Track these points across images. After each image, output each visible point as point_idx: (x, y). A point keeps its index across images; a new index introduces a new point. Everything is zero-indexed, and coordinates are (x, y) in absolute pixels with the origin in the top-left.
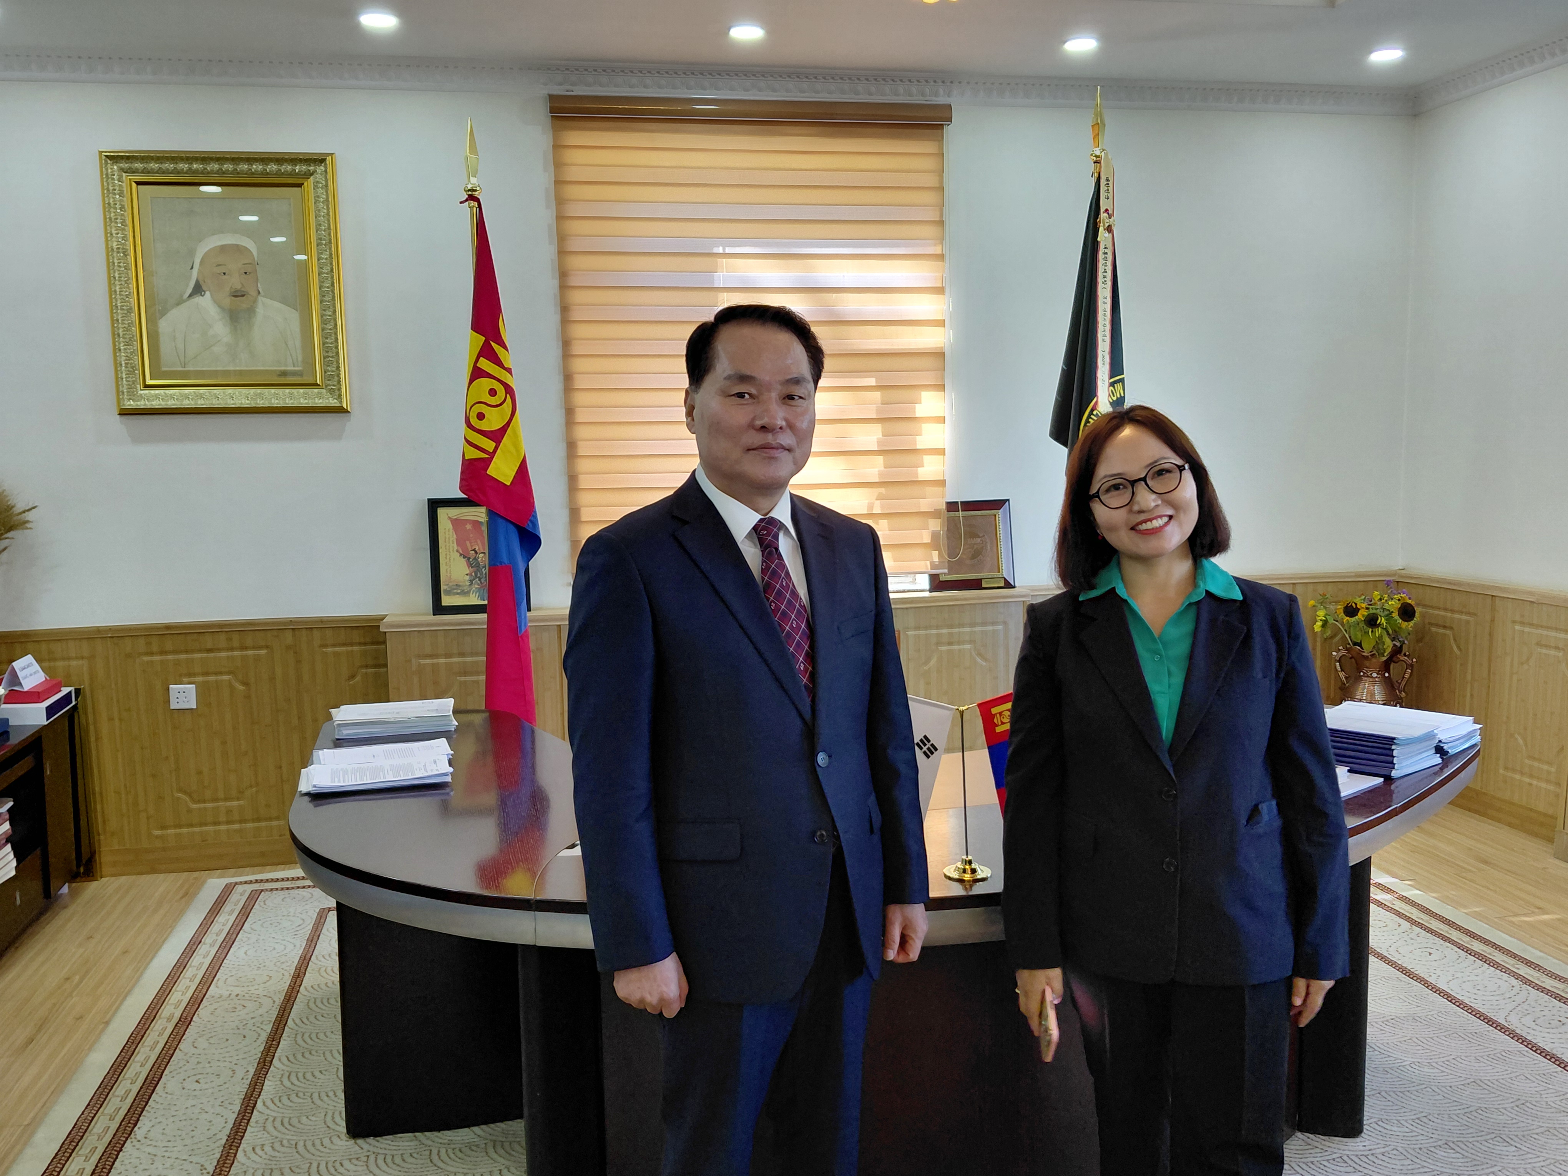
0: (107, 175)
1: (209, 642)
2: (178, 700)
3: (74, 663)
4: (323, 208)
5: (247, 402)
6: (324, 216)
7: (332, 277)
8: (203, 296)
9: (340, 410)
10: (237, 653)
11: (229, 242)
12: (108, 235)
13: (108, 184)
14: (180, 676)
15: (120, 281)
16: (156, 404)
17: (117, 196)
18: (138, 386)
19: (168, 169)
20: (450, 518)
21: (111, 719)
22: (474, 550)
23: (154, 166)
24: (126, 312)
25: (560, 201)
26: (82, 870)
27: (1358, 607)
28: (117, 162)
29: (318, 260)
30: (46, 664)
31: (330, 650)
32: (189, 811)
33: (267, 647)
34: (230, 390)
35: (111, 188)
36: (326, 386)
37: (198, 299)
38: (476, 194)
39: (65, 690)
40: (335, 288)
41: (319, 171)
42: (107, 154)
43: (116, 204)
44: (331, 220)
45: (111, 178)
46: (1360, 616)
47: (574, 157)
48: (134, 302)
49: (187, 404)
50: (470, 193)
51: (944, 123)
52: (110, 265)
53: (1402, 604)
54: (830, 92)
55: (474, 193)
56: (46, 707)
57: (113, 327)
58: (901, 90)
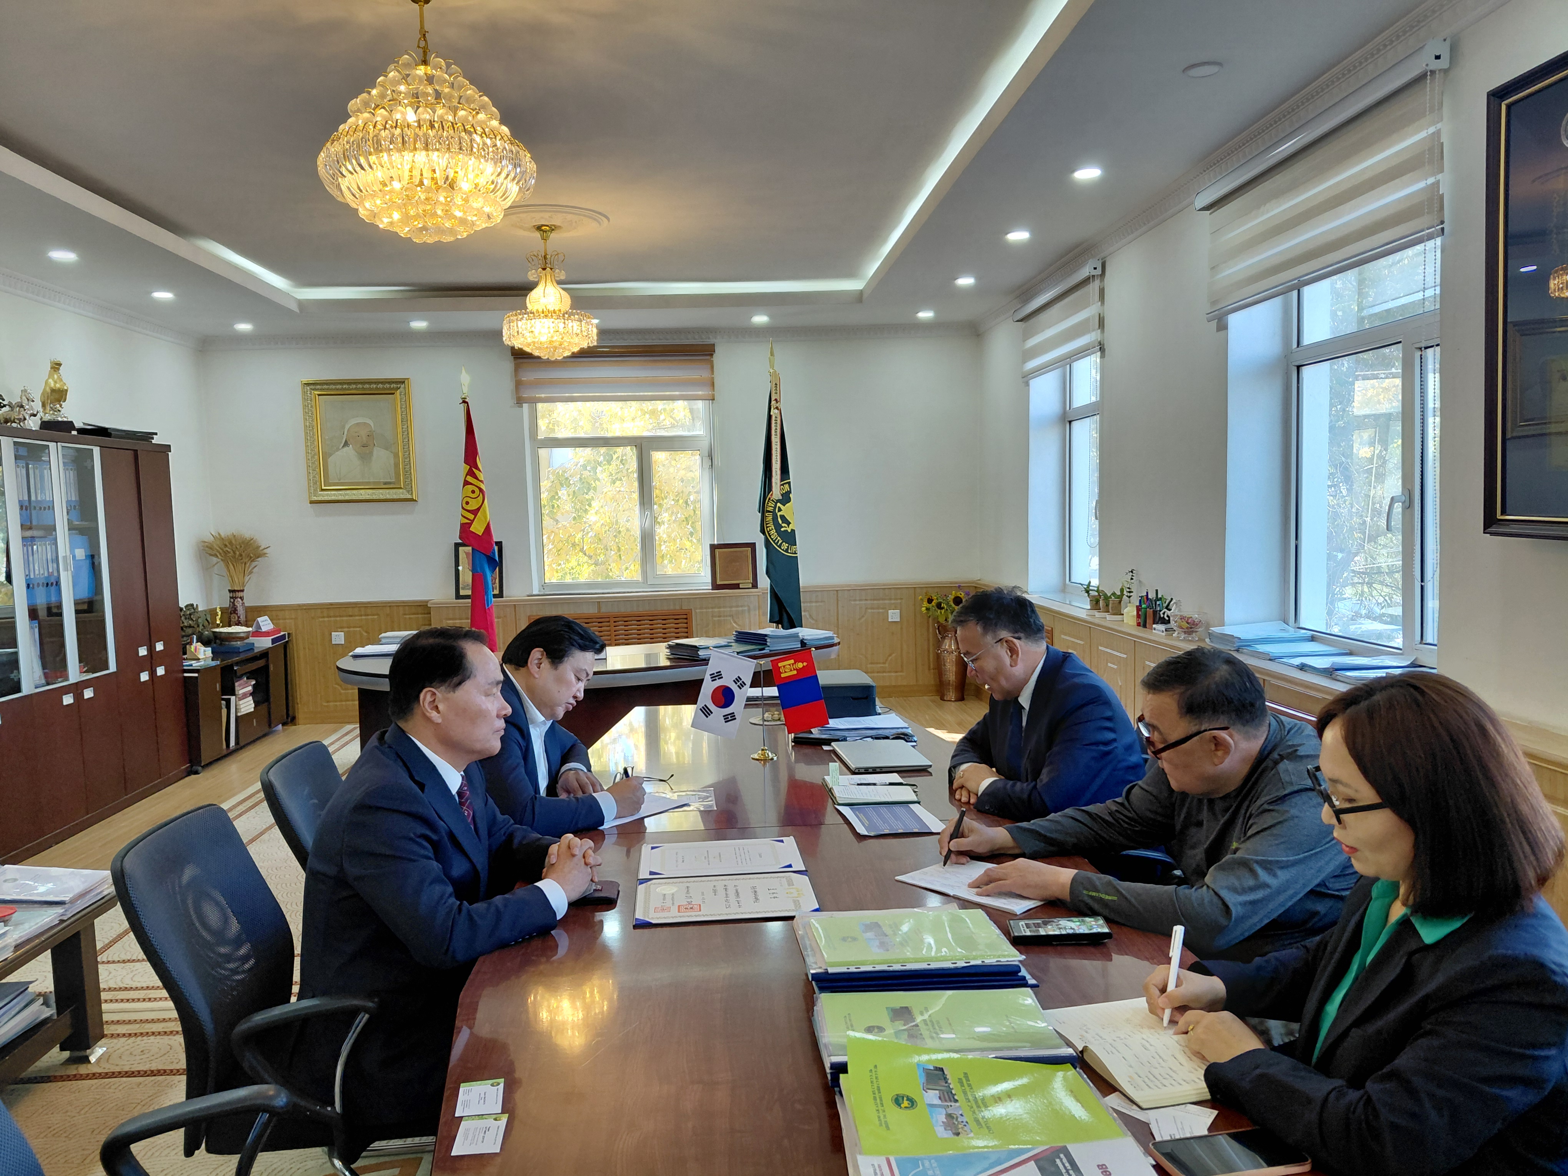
0: (305, 391)
1: (350, 612)
2: (336, 640)
3: (288, 621)
4: (404, 404)
5: (369, 496)
6: (405, 408)
7: (408, 437)
9: (412, 500)
10: (363, 617)
12: (305, 419)
13: (305, 396)
14: (337, 628)
15: (310, 440)
16: (326, 498)
17: (309, 401)
18: (318, 490)
19: (332, 388)
20: (465, 552)
21: (304, 648)
23: (326, 387)
24: (313, 455)
26: (289, 720)
27: (934, 598)
28: (309, 386)
29: (402, 429)
30: (275, 622)
31: (407, 616)
32: (341, 694)
33: (377, 615)
35: (307, 398)
36: (406, 489)
37: (346, 448)
38: (467, 400)
39: (282, 633)
40: (410, 442)
41: (402, 387)
42: (305, 382)
43: (309, 405)
44: (408, 410)
45: (307, 393)
46: (934, 603)
47: (525, 375)
48: (316, 450)
49: (341, 498)
50: (463, 399)
51: (712, 353)
52: (306, 433)
53: (955, 597)
54: (653, 340)
55: (465, 399)
56: (271, 640)
57: (307, 462)
58: (690, 337)
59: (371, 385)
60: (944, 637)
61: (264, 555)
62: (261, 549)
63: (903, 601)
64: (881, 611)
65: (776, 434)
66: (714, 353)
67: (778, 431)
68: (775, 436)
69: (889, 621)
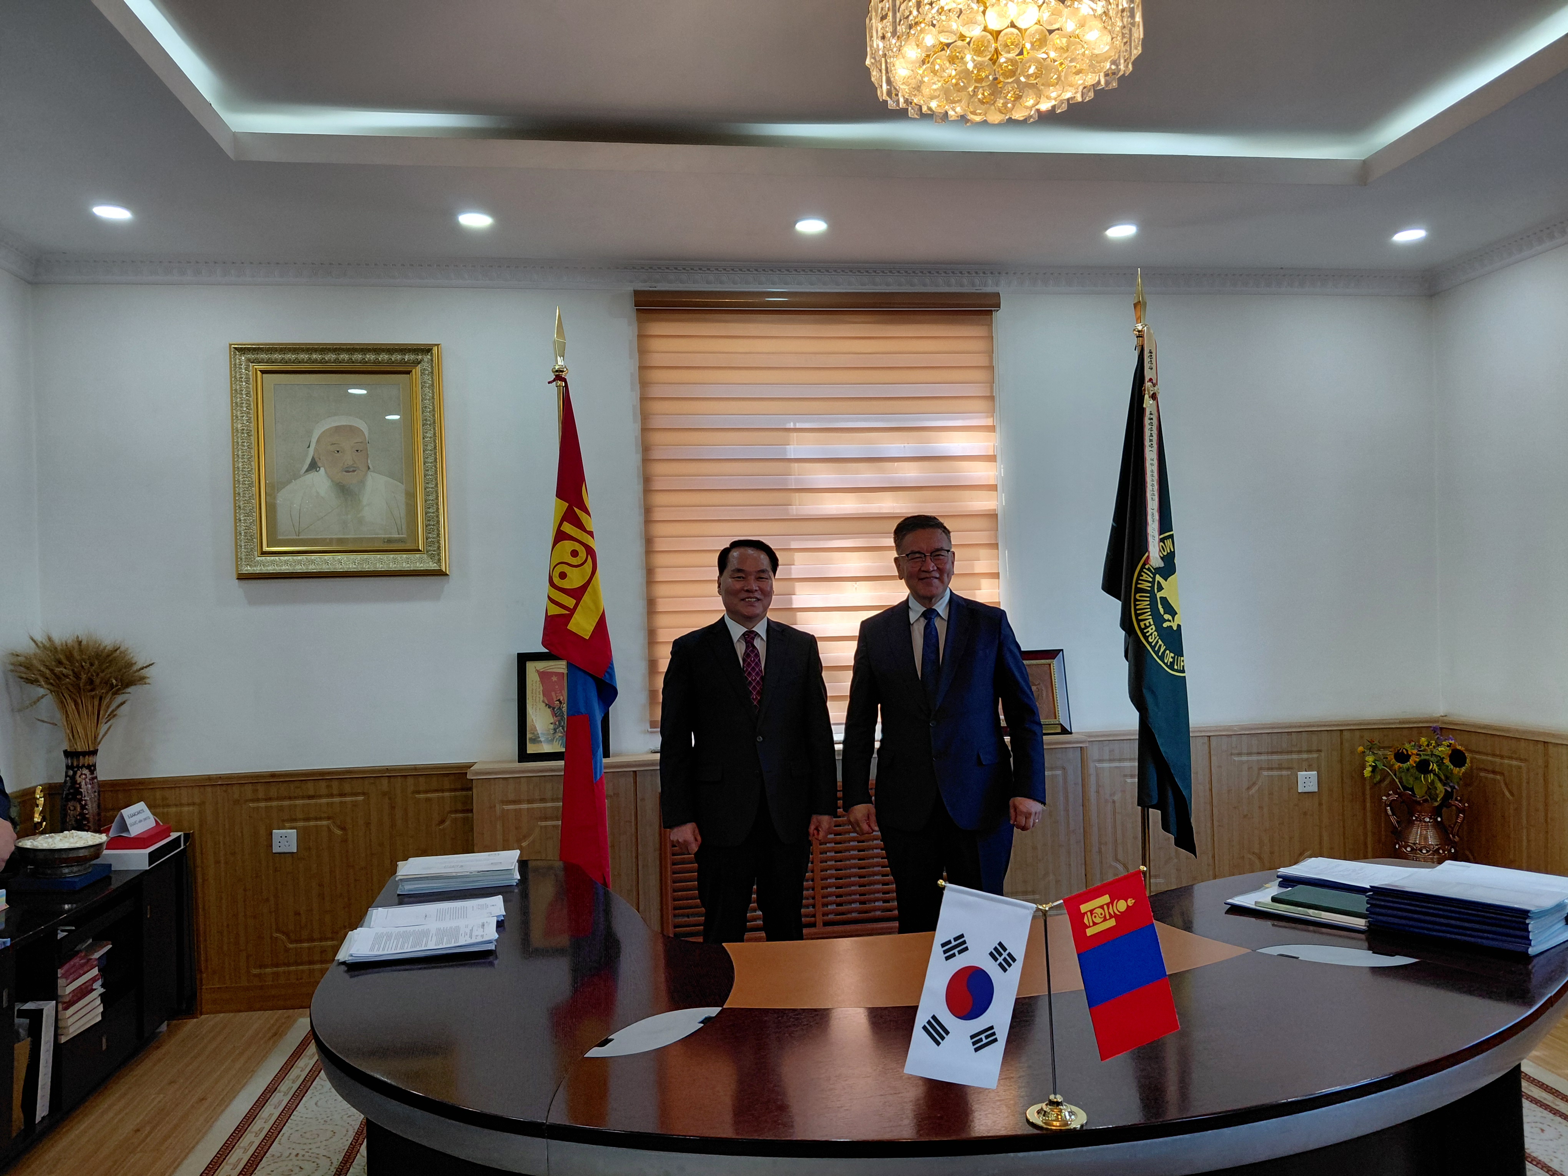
0: (235, 364)
1: (310, 789)
2: (280, 844)
3: (186, 809)
4: (428, 391)
5: (354, 566)
6: (429, 400)
7: (435, 454)
8: (317, 472)
9: (439, 573)
10: (336, 800)
12: (234, 418)
13: (236, 373)
14: (283, 821)
15: (243, 458)
16: (271, 569)
17: (244, 384)
18: (256, 553)
19: (290, 360)
20: (538, 671)
21: (217, 862)
22: (559, 700)
23: (277, 356)
24: (247, 486)
25: (644, 384)
26: (183, 1007)
27: (1410, 753)
28: (244, 354)
29: (423, 439)
30: (158, 810)
31: (422, 796)
32: (287, 950)
33: (364, 794)
34: (339, 556)
35: (238, 376)
36: (427, 552)
38: (563, 375)
39: (174, 835)
40: (438, 463)
41: (426, 360)
42: (236, 346)
43: (243, 391)
44: (435, 403)
45: (239, 367)
46: (1412, 762)
47: (656, 345)
48: (255, 477)
49: (299, 568)
50: (557, 373)
51: (993, 309)
52: (235, 445)
53: (1453, 750)
54: (888, 284)
55: (561, 373)
56: (149, 853)
57: (235, 500)
58: (953, 281)
59: (365, 354)
60: (1411, 823)
61: (142, 680)
62: (135, 668)
63: (1323, 754)
64: (1284, 773)
65: (1152, 444)
66: (998, 310)
67: (1155, 438)
68: (1150, 449)
69: (1299, 791)
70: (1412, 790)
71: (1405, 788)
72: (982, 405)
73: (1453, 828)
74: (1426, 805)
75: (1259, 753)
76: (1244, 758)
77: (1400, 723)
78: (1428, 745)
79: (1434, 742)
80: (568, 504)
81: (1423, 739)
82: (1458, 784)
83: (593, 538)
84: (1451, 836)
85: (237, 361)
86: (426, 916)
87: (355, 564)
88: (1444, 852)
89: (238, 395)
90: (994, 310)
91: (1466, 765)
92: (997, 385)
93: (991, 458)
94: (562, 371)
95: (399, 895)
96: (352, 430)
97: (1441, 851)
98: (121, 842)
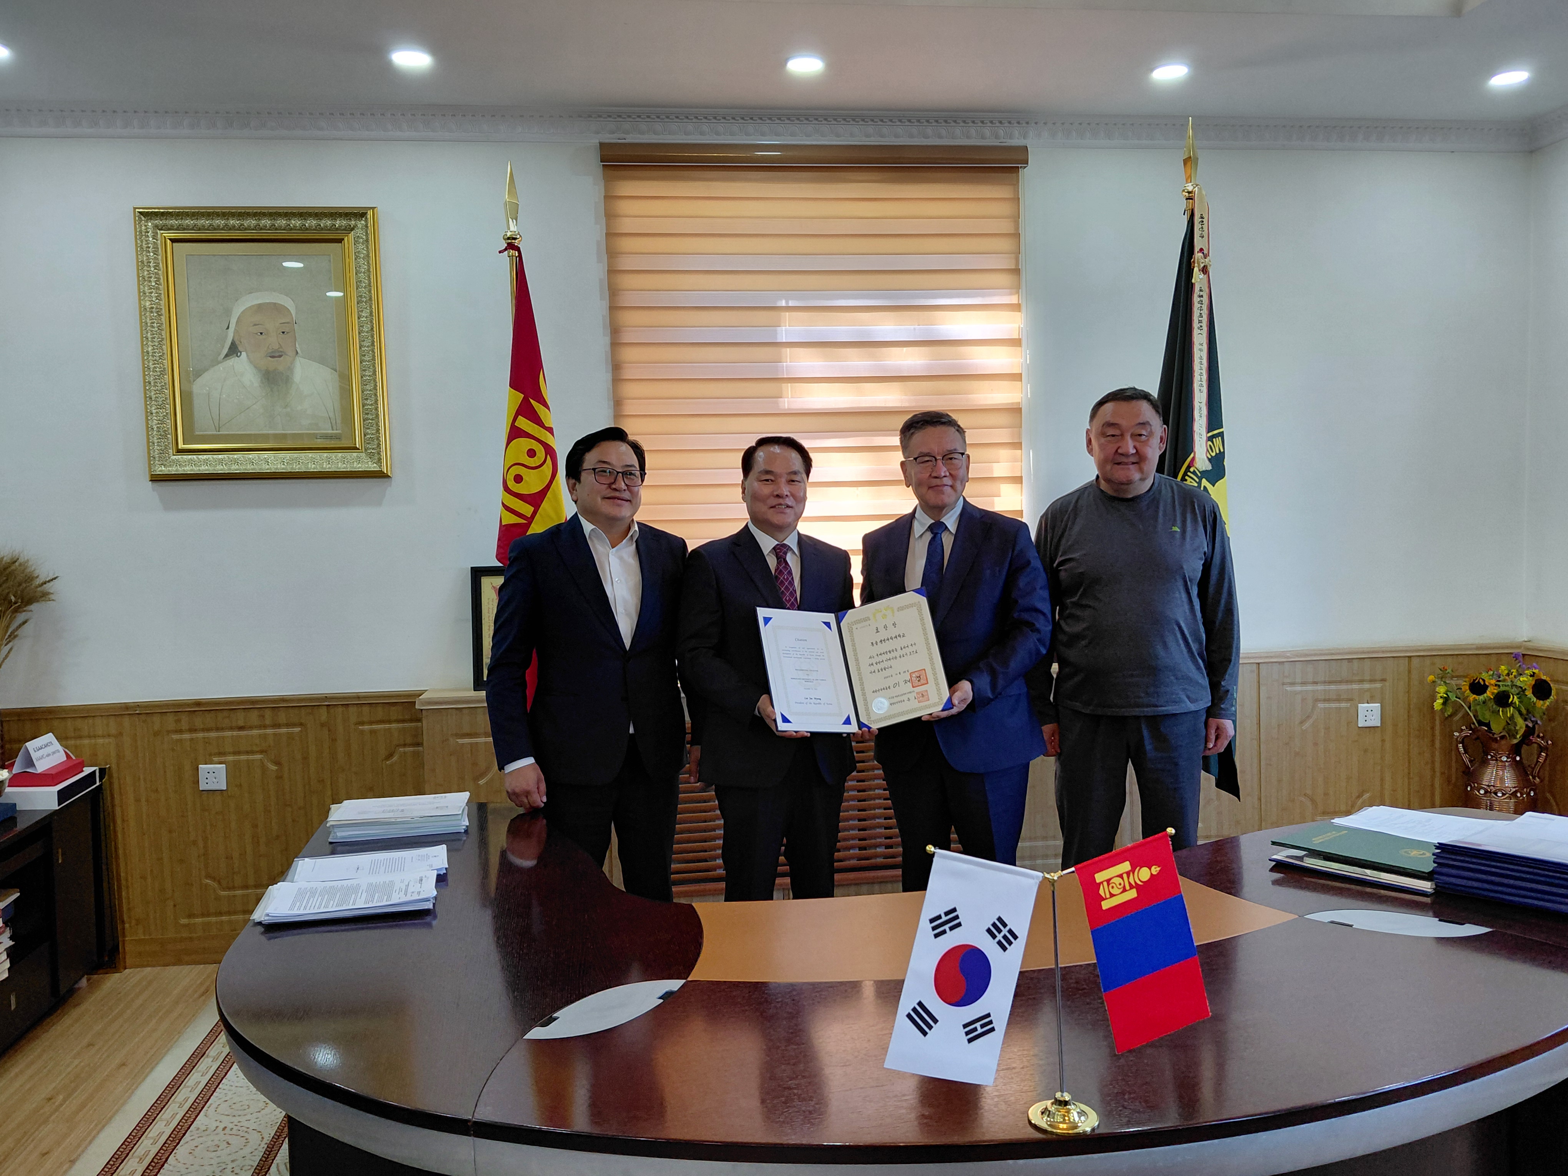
0: (141, 232)
1: (240, 719)
2: (207, 781)
3: (100, 741)
4: (364, 264)
5: (283, 466)
6: (364, 273)
7: (372, 336)
8: (238, 357)
9: (380, 475)
10: (269, 731)
11: (268, 301)
12: (142, 294)
13: (142, 242)
14: (210, 755)
15: (153, 342)
16: (188, 469)
17: (152, 254)
18: (171, 451)
19: (204, 226)
21: (138, 800)
23: (188, 222)
24: (159, 374)
25: (612, 254)
26: (104, 961)
27: (1487, 684)
28: (151, 219)
29: (359, 318)
30: (72, 742)
31: (366, 727)
32: (218, 898)
33: (301, 724)
34: (266, 455)
35: (145, 246)
36: (366, 450)
37: (233, 361)
38: (516, 243)
39: (87, 770)
40: (376, 347)
41: (360, 226)
42: (141, 210)
43: (150, 262)
44: (372, 277)
45: (145, 235)
46: (1489, 694)
47: (625, 207)
48: (167, 363)
49: (221, 469)
50: (510, 241)
51: (1020, 165)
52: (143, 326)
53: (1536, 680)
54: (896, 136)
55: (513, 241)
56: (59, 792)
57: (145, 390)
58: (973, 131)
59: (290, 220)
60: (1485, 763)
61: (45, 596)
62: (38, 582)
63: (1387, 684)
64: (1343, 705)
65: (1201, 326)
66: (1025, 167)
67: (1205, 319)
68: (1199, 331)
69: (1359, 726)
70: (1488, 725)
71: (1481, 723)
72: (1004, 279)
73: (1533, 769)
74: (1503, 742)
75: (1316, 683)
76: (1298, 688)
77: (1478, 648)
78: (1508, 675)
79: (1514, 671)
80: (523, 396)
81: (1503, 667)
82: (1541, 718)
83: (553, 435)
84: (1531, 777)
85: (143, 228)
86: (358, 869)
87: (283, 464)
88: (1522, 795)
89: (145, 268)
90: (1021, 167)
91: (1551, 697)
92: (1024, 257)
93: (1015, 343)
94: (515, 239)
95: (331, 843)
96: (277, 308)
97: (1519, 795)
98: (26, 779)
